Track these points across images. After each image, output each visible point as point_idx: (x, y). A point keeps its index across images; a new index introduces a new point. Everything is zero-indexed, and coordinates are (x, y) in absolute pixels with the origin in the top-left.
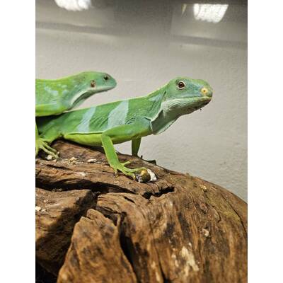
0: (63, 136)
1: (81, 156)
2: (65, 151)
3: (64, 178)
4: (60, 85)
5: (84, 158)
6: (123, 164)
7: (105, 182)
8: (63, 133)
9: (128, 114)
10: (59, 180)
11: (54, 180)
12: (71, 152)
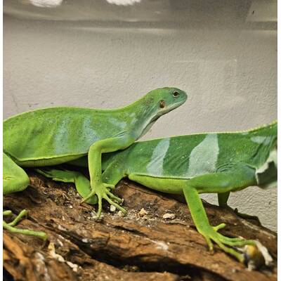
0: (127, 175)
1: (152, 206)
2: (130, 197)
3: (140, 251)
4: (127, 114)
5: (156, 210)
6: (216, 228)
7: (199, 264)
8: (128, 172)
9: (219, 157)
10: (133, 254)
11: (127, 255)
12: (138, 199)
